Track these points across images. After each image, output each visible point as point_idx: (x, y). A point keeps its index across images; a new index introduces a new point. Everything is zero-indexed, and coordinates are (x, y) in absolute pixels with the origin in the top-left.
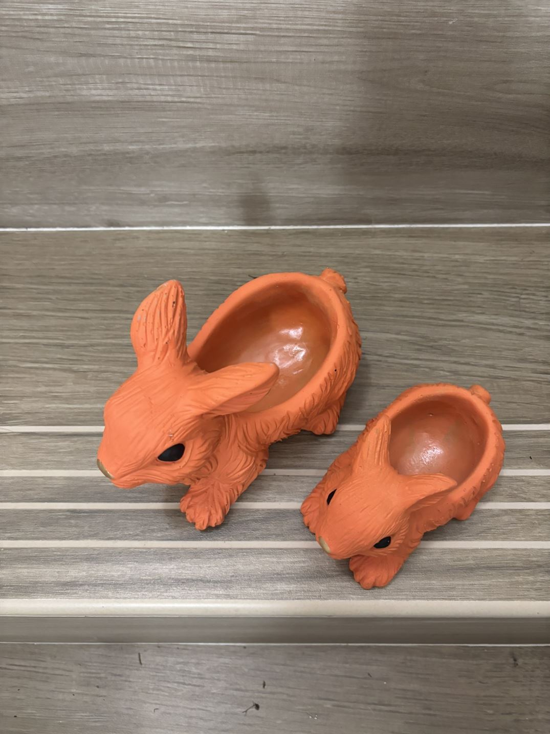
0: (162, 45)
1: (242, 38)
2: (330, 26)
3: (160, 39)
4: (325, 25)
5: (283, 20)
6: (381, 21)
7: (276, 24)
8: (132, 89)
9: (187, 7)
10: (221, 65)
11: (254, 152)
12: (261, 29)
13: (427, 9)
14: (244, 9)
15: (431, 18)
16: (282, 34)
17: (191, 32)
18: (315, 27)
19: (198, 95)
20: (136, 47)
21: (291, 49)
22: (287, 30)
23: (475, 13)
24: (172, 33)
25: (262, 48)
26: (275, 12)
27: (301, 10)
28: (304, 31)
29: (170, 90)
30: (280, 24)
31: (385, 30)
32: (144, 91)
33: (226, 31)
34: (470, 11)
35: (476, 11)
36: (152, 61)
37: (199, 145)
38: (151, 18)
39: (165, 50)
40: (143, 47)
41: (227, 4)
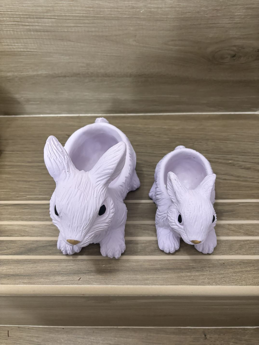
0: (15, 24)
1: (50, 20)
2: (88, 14)
3: (14, 22)
4: (86, 14)
5: (66, 12)
6: (111, 11)
7: (64, 13)
8: (5, 45)
9: (23, 6)
10: (43, 33)
11: (65, 76)
12: (58, 16)
13: (129, 5)
14: (48, 7)
15: (132, 10)
16: (67, 18)
17: (27, 18)
18: (81, 15)
19: (35, 48)
20: (4, 26)
21: (72, 25)
22: (69, 16)
23: (151, 7)
24: (19, 19)
25: (60, 25)
26: (62, 8)
27: (74, 7)
28: (77, 16)
29: (22, 45)
30: (66, 13)
31: (113, 16)
32: (11, 46)
33: (42, 17)
34: (149, 6)
35: (152, 6)
36: (12, 32)
37: (40, 73)
38: (8, 11)
39: (16, 26)
40: (7, 25)
41: (41, 4)
